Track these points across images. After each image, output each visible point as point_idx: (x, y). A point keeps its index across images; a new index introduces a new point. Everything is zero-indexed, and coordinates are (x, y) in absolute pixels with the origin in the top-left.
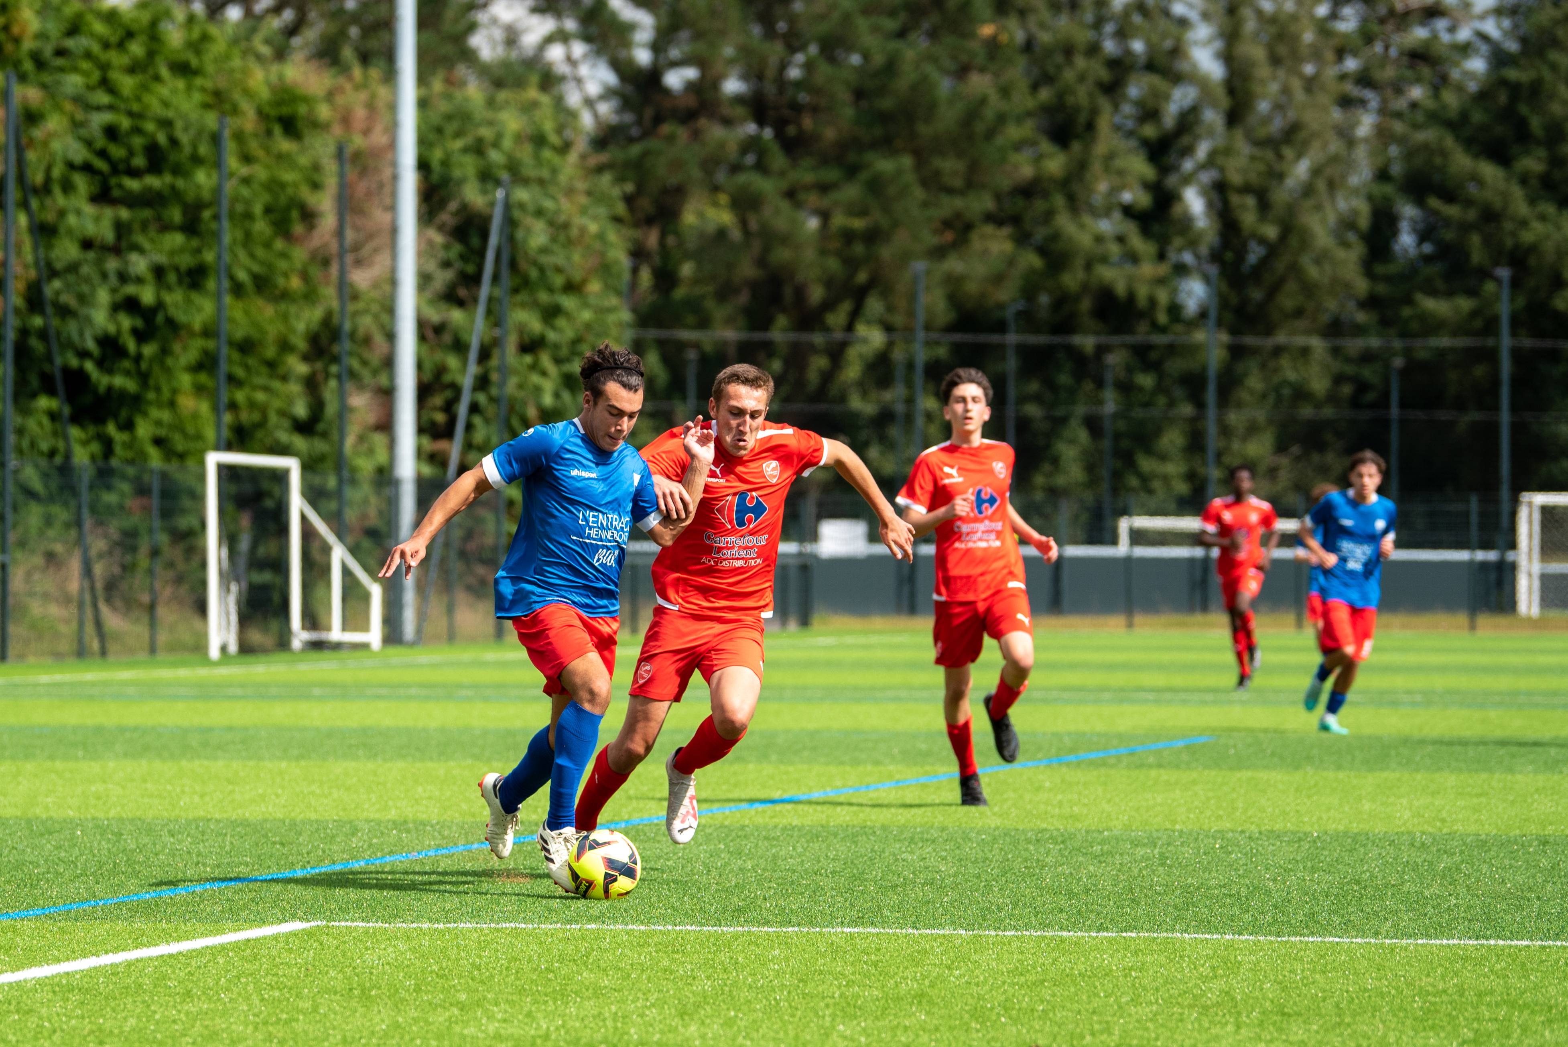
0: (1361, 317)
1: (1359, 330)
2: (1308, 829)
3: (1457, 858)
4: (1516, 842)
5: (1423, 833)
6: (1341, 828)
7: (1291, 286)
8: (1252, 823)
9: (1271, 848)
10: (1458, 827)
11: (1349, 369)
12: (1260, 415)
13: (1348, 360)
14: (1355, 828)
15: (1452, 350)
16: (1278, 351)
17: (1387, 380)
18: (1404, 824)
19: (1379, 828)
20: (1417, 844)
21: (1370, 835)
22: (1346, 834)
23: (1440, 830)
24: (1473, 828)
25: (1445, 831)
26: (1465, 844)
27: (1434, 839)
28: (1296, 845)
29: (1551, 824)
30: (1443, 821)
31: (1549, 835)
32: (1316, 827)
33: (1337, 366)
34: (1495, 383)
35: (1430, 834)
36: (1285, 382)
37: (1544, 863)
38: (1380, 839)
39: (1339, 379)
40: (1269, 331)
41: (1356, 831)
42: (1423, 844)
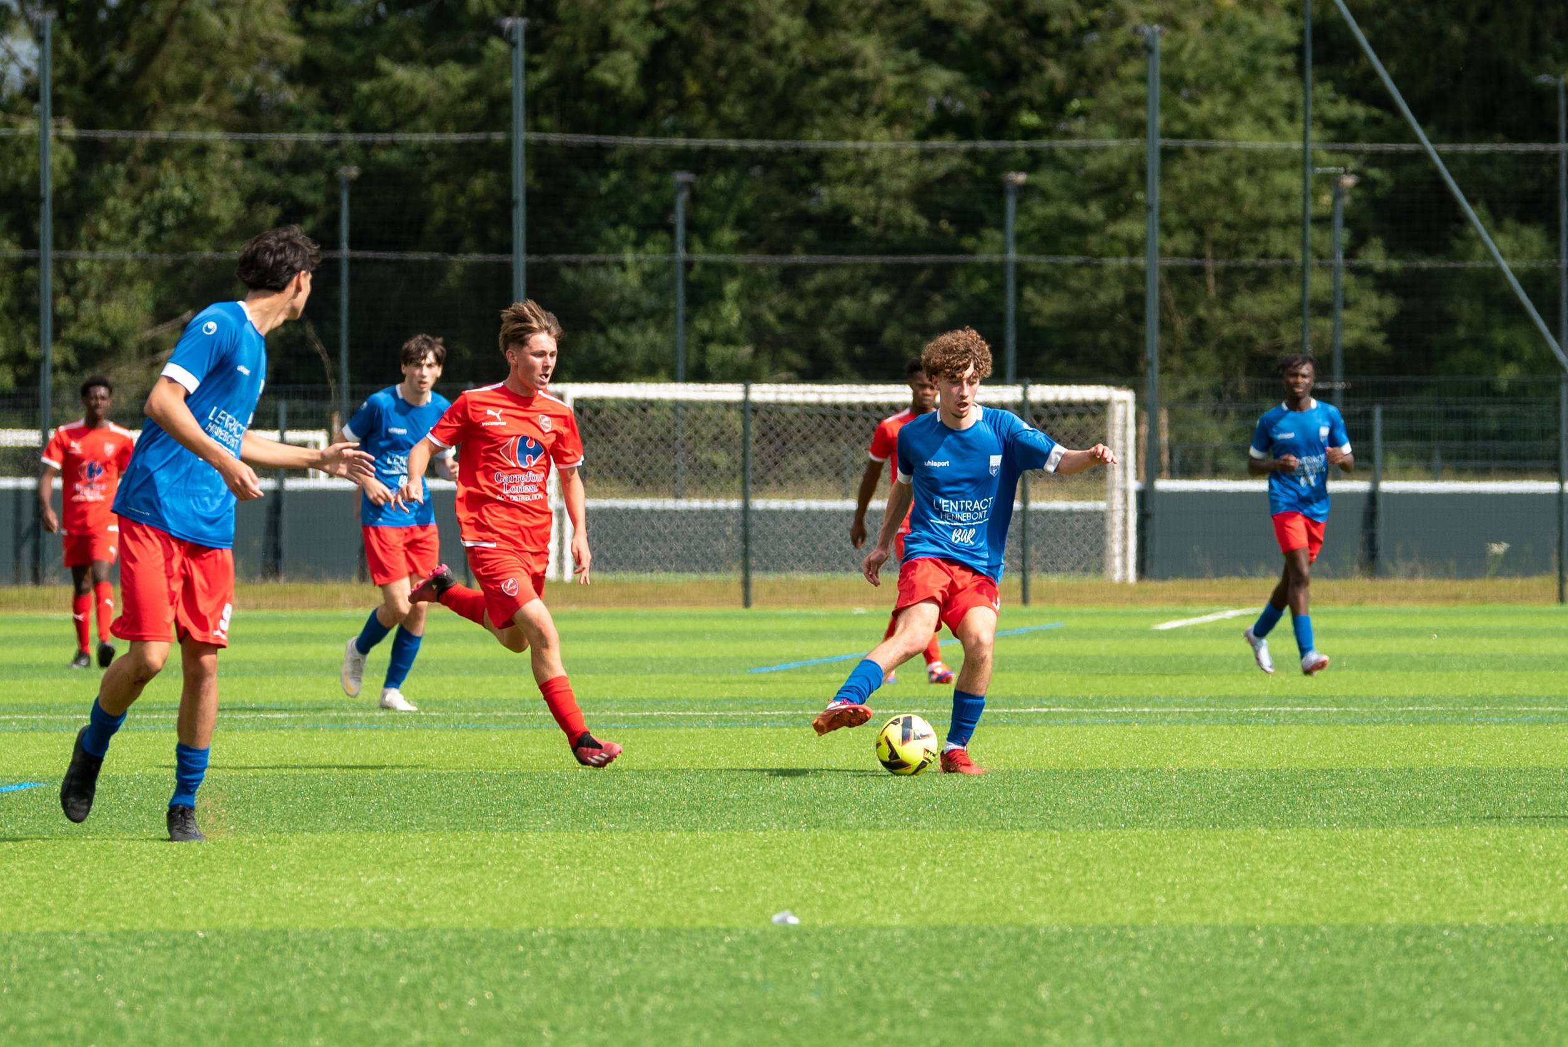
0: (290, 96)
1: (290, 117)
2: (189, 925)
3: (427, 968)
4: (521, 939)
5: (375, 930)
6: (245, 924)
7: (177, 46)
8: (99, 919)
9: (129, 959)
10: (433, 920)
11: (272, 182)
12: (128, 257)
13: (269, 166)
14: (267, 922)
15: (438, 150)
16: (157, 152)
17: (333, 199)
18: (347, 915)
19: (306, 922)
20: (365, 948)
21: (291, 935)
22: (251, 934)
23: (403, 923)
24: (455, 921)
25: (410, 924)
26: (440, 945)
27: (392, 938)
28: (169, 953)
29: (578, 911)
30: (409, 909)
31: (574, 928)
32: (203, 924)
33: (251, 178)
34: (507, 205)
35: (387, 931)
36: (167, 205)
37: (564, 972)
38: (305, 941)
39: (254, 198)
40: (142, 120)
41: (266, 928)
42: (374, 947)
